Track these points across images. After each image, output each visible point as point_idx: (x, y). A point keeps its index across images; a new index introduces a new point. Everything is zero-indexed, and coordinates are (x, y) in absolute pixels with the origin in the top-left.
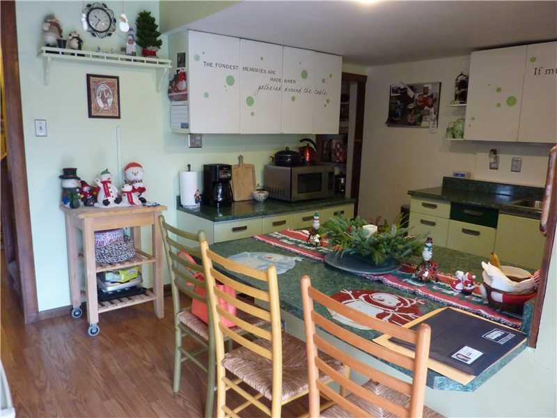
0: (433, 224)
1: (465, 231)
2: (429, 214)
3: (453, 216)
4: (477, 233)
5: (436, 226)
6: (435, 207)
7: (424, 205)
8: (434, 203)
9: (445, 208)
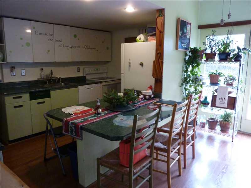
0: (22, 106)
1: (39, 103)
2: (18, 102)
3: (32, 98)
4: (44, 102)
5: (24, 106)
6: (21, 97)
7: (14, 98)
8: (20, 96)
9: (27, 96)
